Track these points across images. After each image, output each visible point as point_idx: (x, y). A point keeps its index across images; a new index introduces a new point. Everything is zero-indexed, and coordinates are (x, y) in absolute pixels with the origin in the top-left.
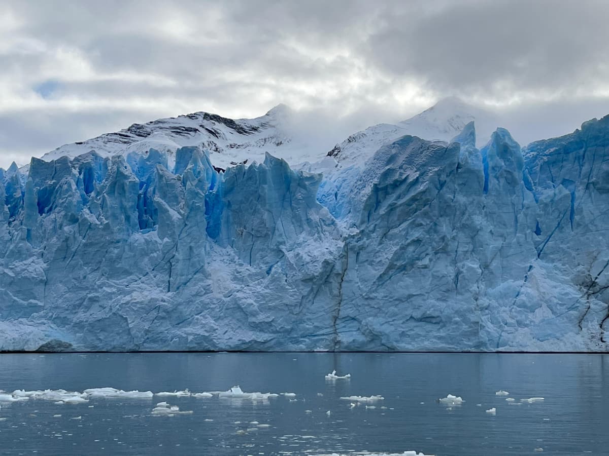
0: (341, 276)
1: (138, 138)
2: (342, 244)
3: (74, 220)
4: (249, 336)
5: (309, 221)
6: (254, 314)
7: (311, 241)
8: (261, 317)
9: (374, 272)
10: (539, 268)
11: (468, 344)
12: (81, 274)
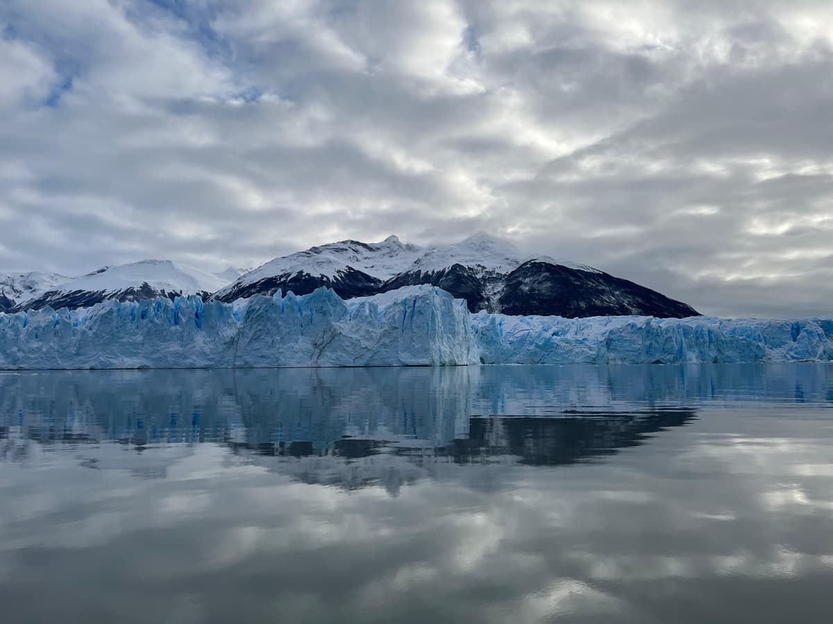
0: (237, 341)
1: (315, 254)
2: (237, 330)
3: (152, 322)
4: (207, 363)
5: (228, 323)
6: (208, 355)
7: (228, 330)
8: (211, 356)
9: (247, 340)
10: (301, 338)
11: (275, 365)
12: (154, 341)
